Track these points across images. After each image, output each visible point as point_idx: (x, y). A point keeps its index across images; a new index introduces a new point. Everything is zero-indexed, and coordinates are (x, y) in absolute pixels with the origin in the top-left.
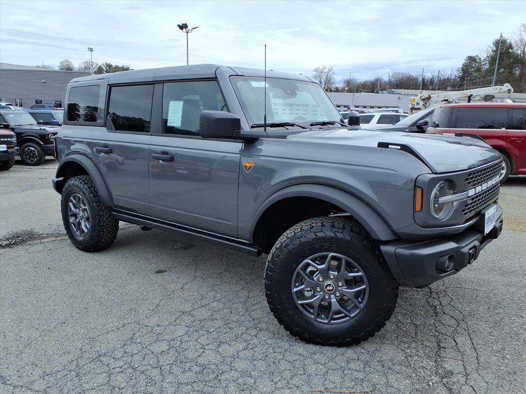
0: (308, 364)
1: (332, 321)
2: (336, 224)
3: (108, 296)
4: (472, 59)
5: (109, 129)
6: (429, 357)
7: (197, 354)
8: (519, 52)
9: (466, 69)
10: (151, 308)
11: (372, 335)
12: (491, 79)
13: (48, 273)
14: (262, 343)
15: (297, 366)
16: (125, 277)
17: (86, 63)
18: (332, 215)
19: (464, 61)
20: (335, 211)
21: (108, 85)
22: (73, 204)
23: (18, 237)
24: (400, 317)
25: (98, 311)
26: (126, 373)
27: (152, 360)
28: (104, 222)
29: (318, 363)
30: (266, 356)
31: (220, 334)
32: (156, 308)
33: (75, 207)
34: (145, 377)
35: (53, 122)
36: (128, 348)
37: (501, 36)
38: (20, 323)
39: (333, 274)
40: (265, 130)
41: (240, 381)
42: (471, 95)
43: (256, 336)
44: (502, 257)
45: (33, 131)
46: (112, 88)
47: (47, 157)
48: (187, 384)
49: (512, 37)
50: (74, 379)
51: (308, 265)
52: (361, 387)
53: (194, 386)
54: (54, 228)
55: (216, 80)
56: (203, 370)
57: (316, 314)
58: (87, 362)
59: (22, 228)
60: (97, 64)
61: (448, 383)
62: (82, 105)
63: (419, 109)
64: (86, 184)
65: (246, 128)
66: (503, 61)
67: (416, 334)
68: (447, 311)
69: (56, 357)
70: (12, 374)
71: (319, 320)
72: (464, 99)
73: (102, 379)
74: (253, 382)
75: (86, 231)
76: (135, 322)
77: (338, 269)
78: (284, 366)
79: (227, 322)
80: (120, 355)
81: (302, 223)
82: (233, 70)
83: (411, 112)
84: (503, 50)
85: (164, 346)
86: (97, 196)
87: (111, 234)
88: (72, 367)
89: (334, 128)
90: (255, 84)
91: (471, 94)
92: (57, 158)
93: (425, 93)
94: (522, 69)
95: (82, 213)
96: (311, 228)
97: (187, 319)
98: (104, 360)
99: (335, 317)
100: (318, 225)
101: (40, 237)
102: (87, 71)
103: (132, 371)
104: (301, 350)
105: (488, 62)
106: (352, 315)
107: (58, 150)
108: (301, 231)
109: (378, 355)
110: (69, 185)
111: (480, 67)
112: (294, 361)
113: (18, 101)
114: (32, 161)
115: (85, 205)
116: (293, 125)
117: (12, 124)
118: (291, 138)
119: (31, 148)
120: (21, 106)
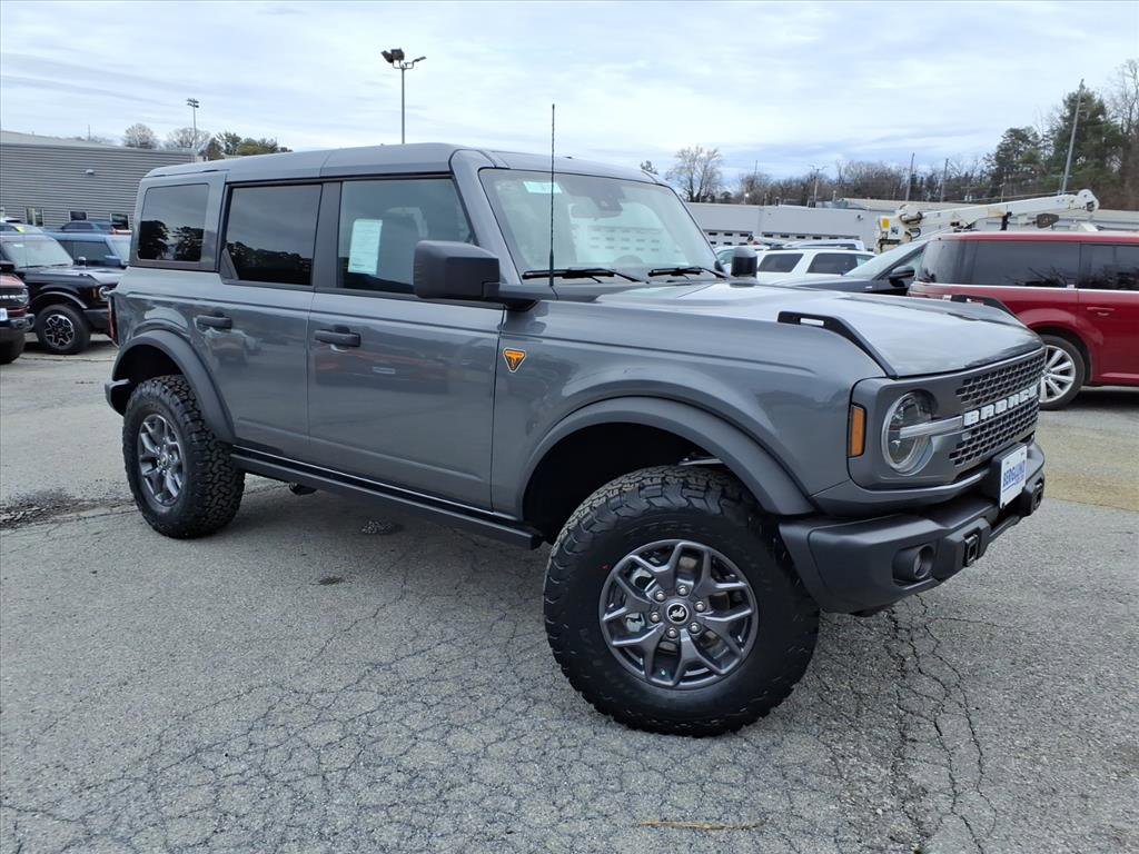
0: (630, 771)
1: (682, 684)
2: (692, 480)
3: (218, 629)
4: (1018, 135)
5: (226, 278)
6: (881, 760)
7: (402, 748)
8: (1119, 121)
9: (1005, 157)
10: (309, 654)
11: (765, 713)
12: (1058, 179)
13: (92, 582)
14: (537, 728)
15: (606, 774)
16: (255, 591)
17: (184, 131)
18: (687, 462)
19: (1002, 140)
20: (693, 454)
21: (226, 183)
22: (149, 436)
23: (32, 506)
24: (828, 680)
25: (195, 660)
26: (252, 785)
27: (308, 760)
28: (214, 474)
29: (650, 768)
30: (544, 754)
31: (451, 710)
32: (319, 655)
33: (154, 442)
34: (290, 794)
35: (108, 259)
36: (258, 737)
37: (1082, 86)
38: (32, 682)
39: (685, 584)
40: (551, 284)
41: (488, 802)
42: (1009, 214)
43: (525, 713)
44: (1052, 557)
45: (63, 279)
46: (235, 190)
47: (95, 337)
48: (377, 808)
49: (1105, 88)
50: (144, 797)
51: (634, 565)
52: (735, 818)
53: (392, 814)
54: (107, 487)
55: (450, 178)
56: (411, 781)
57: (649, 667)
58: (172, 762)
59: (39, 488)
60: (207, 136)
61: (914, 811)
62: (173, 225)
63: (897, 242)
64: (176, 393)
65: (511, 278)
66: (1085, 139)
67: (858, 712)
68: (925, 666)
69: (108, 752)
70: (14, 786)
71: (654, 680)
72: (995, 221)
73: (201, 796)
74: (513, 805)
75: (175, 493)
76: (274, 683)
77: (696, 574)
78: (579, 773)
79: (466, 684)
80: (240, 749)
81: (623, 479)
82: (488, 157)
83: (881, 248)
84: (1084, 117)
85: (333, 733)
86: (198, 418)
87: (229, 501)
88: (141, 772)
89: (699, 282)
90: (533, 187)
91: (1010, 210)
92: (116, 338)
93: (911, 208)
94: (1124, 159)
95: (168, 456)
96: (640, 489)
97: (384, 679)
98: (208, 759)
99: (688, 674)
100: (655, 481)
101: (78, 506)
102: (184, 150)
103: (263, 781)
104: (616, 744)
105: (1052, 142)
106: (723, 671)
107: (118, 321)
108: (620, 494)
109: (777, 753)
110: (141, 396)
111: (1034, 153)
112: (602, 764)
113: (34, 213)
114: (62, 344)
115: (173, 439)
116: (611, 274)
117: (20, 264)
118: (606, 301)
119: (61, 317)
120: (40, 224)
